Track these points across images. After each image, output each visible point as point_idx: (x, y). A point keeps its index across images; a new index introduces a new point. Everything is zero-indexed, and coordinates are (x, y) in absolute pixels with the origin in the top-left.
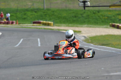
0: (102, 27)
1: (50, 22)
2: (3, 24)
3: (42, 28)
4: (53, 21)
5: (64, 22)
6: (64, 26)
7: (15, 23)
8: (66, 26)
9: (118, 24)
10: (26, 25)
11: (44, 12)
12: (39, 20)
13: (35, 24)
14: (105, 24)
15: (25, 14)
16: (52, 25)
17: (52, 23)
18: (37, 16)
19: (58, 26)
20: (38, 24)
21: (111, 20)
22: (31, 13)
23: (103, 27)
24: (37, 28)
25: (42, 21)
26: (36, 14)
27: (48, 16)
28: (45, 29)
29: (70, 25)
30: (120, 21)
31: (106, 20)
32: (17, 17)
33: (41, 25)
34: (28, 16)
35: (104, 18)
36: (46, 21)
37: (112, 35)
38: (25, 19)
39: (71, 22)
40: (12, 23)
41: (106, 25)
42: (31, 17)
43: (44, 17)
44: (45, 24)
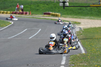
1: (58, 14)
2: (19, 14)
5: (71, 14)
6: (70, 17)
7: (28, 14)
10: (38, 15)
11: (55, 5)
12: (49, 12)
13: (45, 15)
15: (38, 6)
16: (60, 16)
17: (60, 14)
18: (48, 8)
19: (65, 17)
20: (48, 15)
22: (43, 6)
25: (51, 13)
26: (47, 6)
27: (57, 8)
29: (75, 16)
32: (31, 8)
33: (51, 16)
34: (41, 8)
36: (55, 12)
38: (37, 10)
39: (76, 14)
40: (26, 13)
42: (43, 8)
43: (54, 9)
44: (54, 15)
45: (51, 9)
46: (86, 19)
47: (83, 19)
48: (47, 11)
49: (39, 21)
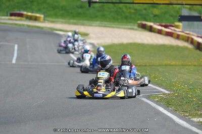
0: (124, 26)
1: (38, 15)
3: (23, 25)
4: (44, 14)
6: (62, 23)
8: (65, 23)
9: (152, 24)
12: (20, 11)
13: (13, 18)
14: (130, 22)
16: (42, 19)
17: (42, 16)
18: (18, 3)
19: (53, 22)
20: (19, 18)
21: (140, 15)
23: (126, 27)
24: (16, 24)
25: (25, 13)
27: (35, 4)
28: (29, 26)
29: (72, 21)
30: (155, 18)
31: (133, 16)
33: (24, 19)
34: (3, 3)
35: (128, 11)
36: (32, 13)
37: (139, 44)
39: (73, 16)
41: (131, 24)
42: (8, 4)
43: (29, 5)
44: (30, 18)
45: (24, 6)
46: (96, 26)
47: (90, 25)
48: (16, 10)
49: (6, 30)
